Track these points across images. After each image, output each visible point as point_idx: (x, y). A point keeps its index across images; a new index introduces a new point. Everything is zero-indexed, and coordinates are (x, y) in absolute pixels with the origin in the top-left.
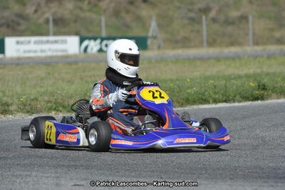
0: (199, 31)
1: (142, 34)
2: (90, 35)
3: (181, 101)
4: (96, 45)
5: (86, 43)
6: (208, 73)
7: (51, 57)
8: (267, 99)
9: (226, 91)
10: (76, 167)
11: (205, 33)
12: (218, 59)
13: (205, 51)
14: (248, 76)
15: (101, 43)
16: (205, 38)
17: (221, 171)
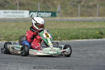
0: (77, 10)
1: (54, 11)
2: (34, 10)
3: (69, 38)
4: (36, 14)
5: (32, 13)
6: (80, 27)
7: (17, 19)
8: (103, 38)
9: (86, 35)
10: (26, 63)
11: (79, 11)
12: (84, 22)
13: (79, 18)
14: (96, 29)
15: (38, 13)
16: (79, 13)
17: (83, 67)
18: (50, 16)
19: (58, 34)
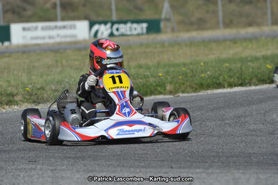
0: (215, 12)
1: (155, 17)
2: (100, 19)
3: (195, 86)
4: (107, 30)
5: (96, 27)
6: (224, 56)
7: (59, 44)
9: (241, 75)
11: (221, 14)
12: (234, 41)
13: (221, 33)
14: (265, 58)
15: (112, 27)
16: (221, 19)
17: (234, 159)
18: (145, 31)
19: (167, 78)
